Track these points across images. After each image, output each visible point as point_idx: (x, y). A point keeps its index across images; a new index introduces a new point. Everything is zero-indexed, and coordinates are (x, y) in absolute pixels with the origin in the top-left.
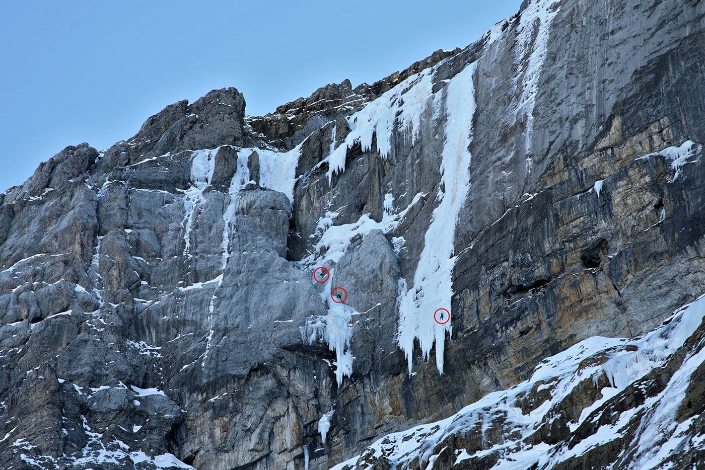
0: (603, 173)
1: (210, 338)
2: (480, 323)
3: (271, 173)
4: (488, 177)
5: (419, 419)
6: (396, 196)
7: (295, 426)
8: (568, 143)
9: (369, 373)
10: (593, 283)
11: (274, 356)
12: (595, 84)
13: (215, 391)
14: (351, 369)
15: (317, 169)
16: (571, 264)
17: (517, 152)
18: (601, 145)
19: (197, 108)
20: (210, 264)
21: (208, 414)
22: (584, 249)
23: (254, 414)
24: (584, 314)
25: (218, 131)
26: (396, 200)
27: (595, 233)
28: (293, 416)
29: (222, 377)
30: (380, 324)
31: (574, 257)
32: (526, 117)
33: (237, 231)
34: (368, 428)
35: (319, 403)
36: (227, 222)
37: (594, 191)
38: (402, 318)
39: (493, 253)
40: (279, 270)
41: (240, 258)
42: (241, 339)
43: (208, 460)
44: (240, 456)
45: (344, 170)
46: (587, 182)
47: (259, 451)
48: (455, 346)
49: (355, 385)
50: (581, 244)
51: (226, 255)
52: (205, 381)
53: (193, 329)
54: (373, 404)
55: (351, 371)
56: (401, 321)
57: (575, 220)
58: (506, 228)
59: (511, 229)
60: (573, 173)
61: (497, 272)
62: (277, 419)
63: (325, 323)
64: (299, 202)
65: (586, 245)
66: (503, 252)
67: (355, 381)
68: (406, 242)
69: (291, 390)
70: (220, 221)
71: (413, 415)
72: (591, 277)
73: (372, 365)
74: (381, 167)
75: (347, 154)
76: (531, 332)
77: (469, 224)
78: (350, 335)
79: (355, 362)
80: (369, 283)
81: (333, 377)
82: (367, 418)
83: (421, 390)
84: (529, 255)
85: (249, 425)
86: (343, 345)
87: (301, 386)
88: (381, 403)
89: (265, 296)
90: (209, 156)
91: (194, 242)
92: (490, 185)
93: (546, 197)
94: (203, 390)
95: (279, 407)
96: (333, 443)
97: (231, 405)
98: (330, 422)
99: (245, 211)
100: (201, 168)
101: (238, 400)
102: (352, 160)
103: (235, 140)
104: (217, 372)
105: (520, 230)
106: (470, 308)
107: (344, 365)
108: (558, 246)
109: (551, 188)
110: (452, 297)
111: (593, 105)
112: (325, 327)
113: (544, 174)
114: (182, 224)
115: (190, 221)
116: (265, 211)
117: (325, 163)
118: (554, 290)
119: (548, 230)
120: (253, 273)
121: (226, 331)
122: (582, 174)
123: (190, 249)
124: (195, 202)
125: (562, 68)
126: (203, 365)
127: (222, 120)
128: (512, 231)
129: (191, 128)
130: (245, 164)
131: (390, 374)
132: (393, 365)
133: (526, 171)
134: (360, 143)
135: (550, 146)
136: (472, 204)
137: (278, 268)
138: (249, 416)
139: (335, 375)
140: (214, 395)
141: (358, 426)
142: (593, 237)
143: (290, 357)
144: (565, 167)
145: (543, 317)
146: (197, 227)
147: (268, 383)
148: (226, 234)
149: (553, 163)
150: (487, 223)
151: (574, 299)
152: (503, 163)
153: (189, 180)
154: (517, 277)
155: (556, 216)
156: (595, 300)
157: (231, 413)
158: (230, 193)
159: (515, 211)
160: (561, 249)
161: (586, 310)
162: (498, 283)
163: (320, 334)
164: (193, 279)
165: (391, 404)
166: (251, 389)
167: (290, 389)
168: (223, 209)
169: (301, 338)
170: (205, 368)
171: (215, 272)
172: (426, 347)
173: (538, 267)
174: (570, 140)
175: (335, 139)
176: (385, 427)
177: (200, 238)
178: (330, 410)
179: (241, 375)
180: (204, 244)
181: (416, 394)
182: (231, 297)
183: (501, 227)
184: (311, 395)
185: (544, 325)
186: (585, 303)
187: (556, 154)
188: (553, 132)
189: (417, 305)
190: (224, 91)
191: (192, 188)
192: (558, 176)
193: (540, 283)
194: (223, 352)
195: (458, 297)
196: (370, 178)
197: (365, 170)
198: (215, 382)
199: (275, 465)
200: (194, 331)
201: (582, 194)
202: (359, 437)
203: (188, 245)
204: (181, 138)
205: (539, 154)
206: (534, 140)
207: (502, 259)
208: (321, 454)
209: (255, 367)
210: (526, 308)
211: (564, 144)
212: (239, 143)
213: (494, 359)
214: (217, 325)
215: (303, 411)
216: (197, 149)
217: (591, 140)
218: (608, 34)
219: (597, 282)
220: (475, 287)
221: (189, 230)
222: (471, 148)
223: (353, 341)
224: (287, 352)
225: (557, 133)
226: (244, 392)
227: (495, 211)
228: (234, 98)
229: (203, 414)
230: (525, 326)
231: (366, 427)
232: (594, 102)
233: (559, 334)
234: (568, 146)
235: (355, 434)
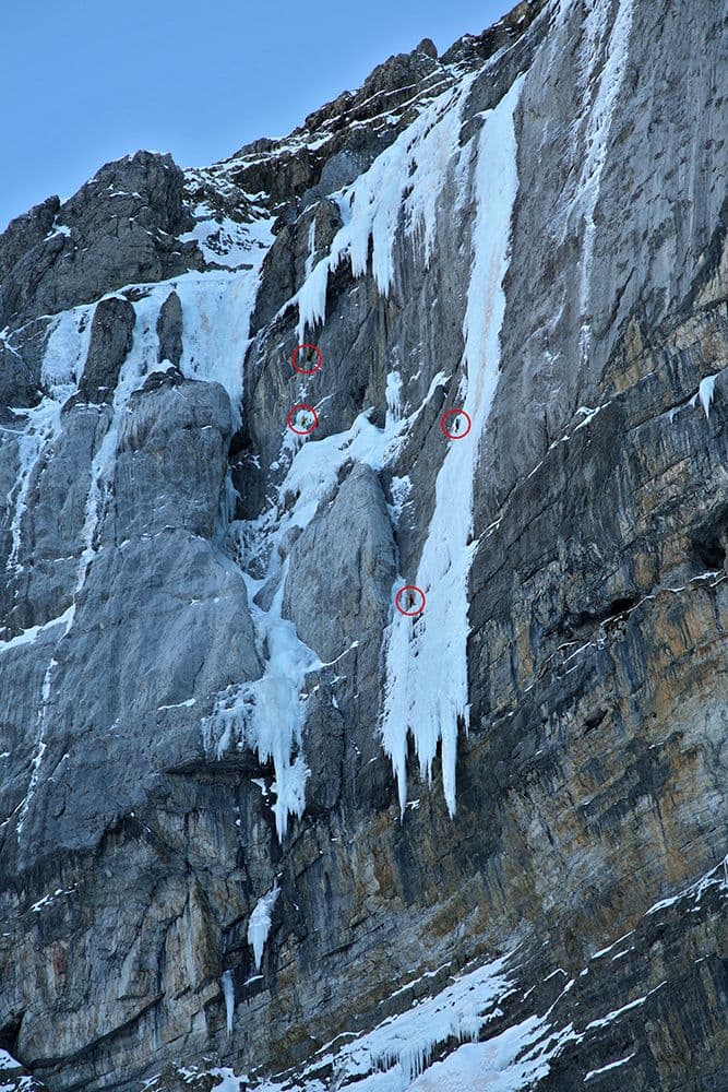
0: (714, 359)
1: (38, 761)
2: (518, 695)
3: (209, 331)
4: (522, 363)
5: (427, 907)
6: (405, 377)
7: (200, 938)
8: (645, 295)
9: (338, 803)
10: (710, 612)
11: (150, 794)
12: (694, 149)
13: (42, 885)
14: (303, 798)
15: (280, 320)
16: (670, 567)
17: (568, 309)
18: (705, 298)
19: (73, 211)
20: (54, 583)
21: (32, 936)
22: (695, 527)
23: (120, 922)
24: (695, 685)
25: (104, 261)
26: (405, 385)
27: (710, 494)
28: (197, 914)
29: (51, 855)
30: (355, 691)
31: (676, 548)
32: (583, 223)
33: (114, 494)
34: (338, 928)
35: (249, 877)
36: (96, 475)
37: (699, 403)
38: (390, 678)
39: (529, 546)
40: (186, 575)
41: (111, 560)
42: (95, 758)
43: (38, 1033)
44: (101, 1015)
45: (323, 319)
46: (686, 381)
47: (139, 997)
48: (481, 746)
49: (315, 830)
50: (689, 518)
51: (88, 555)
52: (21, 866)
53: (9, 743)
54: (348, 871)
55: (303, 804)
56: (388, 685)
57: (669, 467)
58: (547, 490)
59: (556, 492)
60: (662, 363)
61: (541, 584)
62: (171, 922)
63: (251, 701)
64: (253, 393)
65: (698, 518)
66: (548, 541)
67: (315, 821)
68: (414, 489)
69: (192, 859)
70: (83, 478)
71: (416, 898)
72: (706, 598)
73: (341, 786)
74: (382, 312)
75: (329, 284)
76: (606, 721)
77: (493, 472)
78: (302, 719)
79: (309, 782)
80: (341, 595)
81: (271, 818)
82: (337, 903)
83: (427, 843)
84: (595, 545)
85: (113, 947)
86: (289, 743)
87: (211, 847)
88: (362, 870)
89: (151, 644)
90: (82, 323)
91: (30, 536)
92: (524, 383)
93: (614, 417)
94: (19, 887)
95: (172, 896)
96: (279, 962)
97: (67, 918)
98: (271, 917)
99: (136, 442)
100: (63, 353)
101: (81, 905)
102: (340, 293)
103: (141, 269)
104: (42, 844)
105: (572, 493)
106: (500, 664)
107: (289, 791)
108: (643, 526)
109: (621, 398)
110: (468, 639)
111: (689, 202)
112: (250, 712)
113: (609, 363)
114: (9, 496)
115: (26, 487)
116: (173, 437)
117: (292, 305)
118: (642, 628)
119: (623, 491)
120: (133, 593)
121: (68, 742)
122: (676, 364)
123: (21, 552)
124: (44, 436)
125: (644, 105)
126: (19, 830)
127: (114, 233)
128: (559, 495)
129: (53, 263)
130: (153, 327)
131: (372, 806)
132: (375, 789)
133: (581, 355)
134: (350, 258)
135: (618, 299)
136: (498, 424)
137: (183, 571)
138: (111, 930)
139: (273, 814)
140: (41, 894)
141: (320, 925)
142: (709, 501)
143: (183, 791)
144: (644, 348)
145: (625, 689)
146: (37, 500)
147: (143, 854)
148: (92, 506)
149: (622, 339)
150: (522, 471)
151: (677, 649)
152: (545, 333)
153: (39, 387)
154: (575, 595)
155: (634, 459)
156: (715, 651)
157: (73, 931)
158: (115, 402)
159: (561, 451)
160: (649, 532)
161: (698, 677)
162: (543, 608)
163: (237, 732)
164: (23, 619)
165: (378, 874)
166: (109, 874)
167: (190, 856)
168: (93, 446)
169: (200, 748)
170: (23, 835)
171: (63, 600)
172: (425, 754)
173: (613, 573)
174: (649, 288)
175: (313, 248)
176: (370, 922)
177: (41, 525)
178: (272, 889)
179: (84, 849)
180: (47, 538)
181: (419, 851)
182: (85, 659)
183: (538, 487)
184: (232, 864)
185: (626, 709)
186: (697, 660)
187: (627, 320)
188: (622, 267)
189: (414, 651)
190: (126, 165)
191: (45, 401)
192: (634, 368)
193: (620, 606)
194: (58, 796)
195: (478, 638)
196: (370, 331)
197: (362, 316)
198: (40, 867)
199: (171, 1024)
200: (10, 748)
201: (679, 409)
202: (323, 948)
203: (17, 543)
204: (32, 290)
205: (600, 316)
206: (594, 280)
207: (546, 558)
208: (257, 987)
209: (113, 826)
210: (594, 668)
211: (640, 297)
212: (151, 274)
213: (540, 787)
214: (51, 730)
215: (219, 900)
216: (60, 311)
217: (685, 290)
218: (721, 24)
219: (717, 610)
220: (505, 618)
221: (21, 508)
222: (507, 283)
223: (307, 733)
224: (177, 778)
225: (630, 266)
226: (95, 882)
227: (532, 445)
228: (146, 175)
229: (23, 936)
230: (593, 708)
231: (335, 925)
232: (691, 197)
233: (652, 732)
234: (648, 300)
235: (315, 941)
